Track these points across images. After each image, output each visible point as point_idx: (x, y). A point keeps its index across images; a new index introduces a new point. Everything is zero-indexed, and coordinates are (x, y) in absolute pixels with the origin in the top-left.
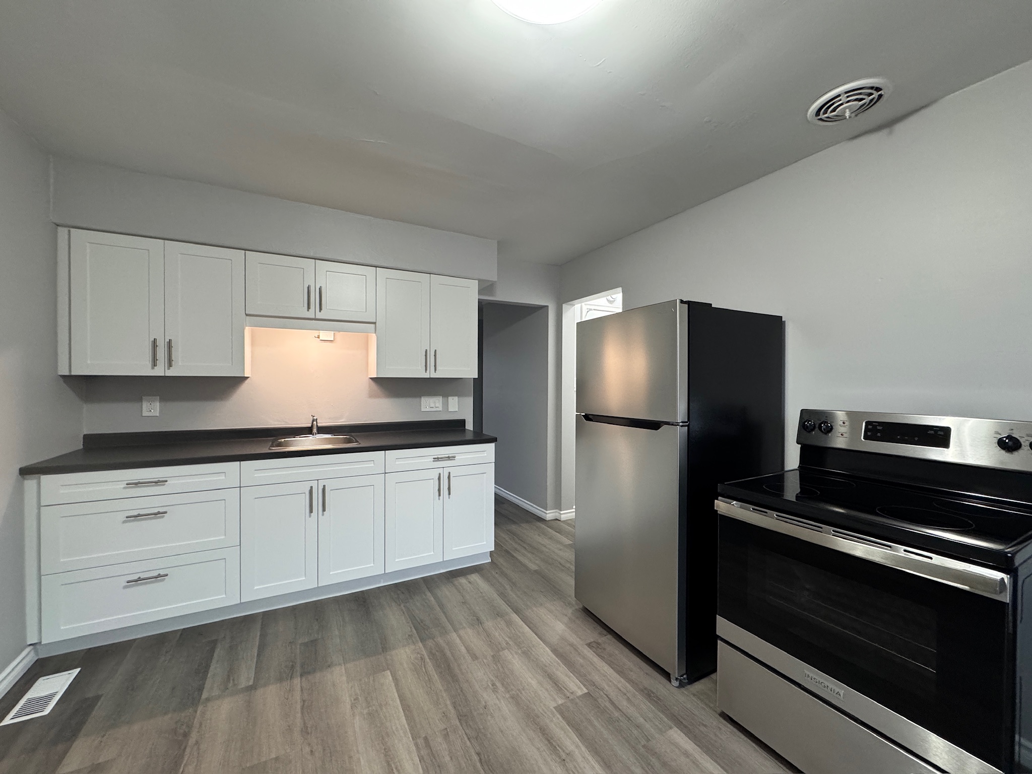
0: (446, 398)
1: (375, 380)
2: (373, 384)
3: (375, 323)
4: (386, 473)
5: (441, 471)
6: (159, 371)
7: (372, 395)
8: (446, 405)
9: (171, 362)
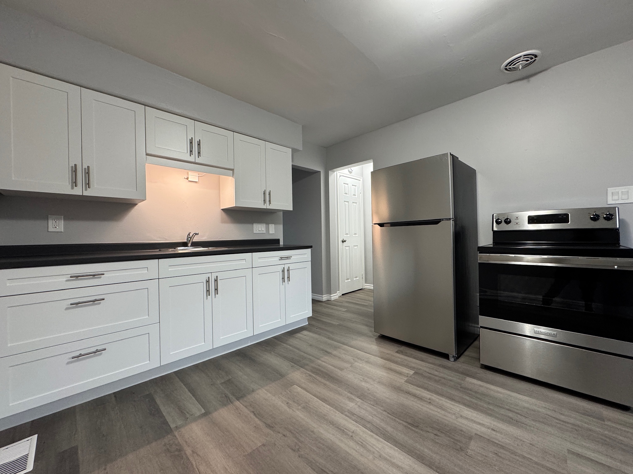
0: (267, 225)
1: (226, 211)
2: (223, 213)
3: (233, 170)
4: (252, 268)
5: (283, 266)
6: (78, 191)
7: (223, 222)
8: (267, 229)
9: (88, 185)
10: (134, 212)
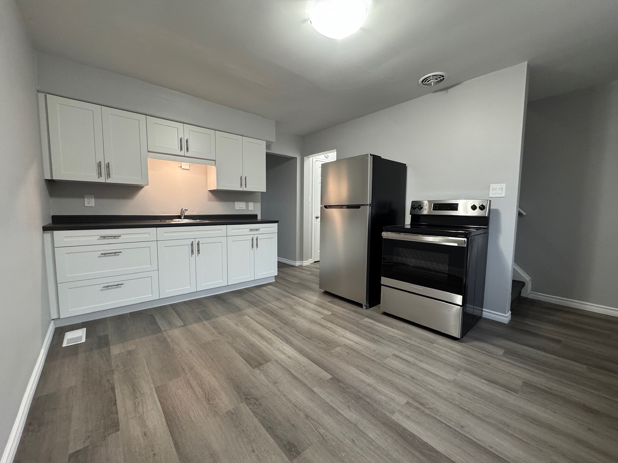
0: (247, 203)
1: (211, 191)
2: (210, 193)
3: (215, 160)
4: (227, 236)
5: (253, 236)
6: (102, 180)
7: (210, 200)
8: (247, 206)
9: (109, 175)
10: (142, 192)
